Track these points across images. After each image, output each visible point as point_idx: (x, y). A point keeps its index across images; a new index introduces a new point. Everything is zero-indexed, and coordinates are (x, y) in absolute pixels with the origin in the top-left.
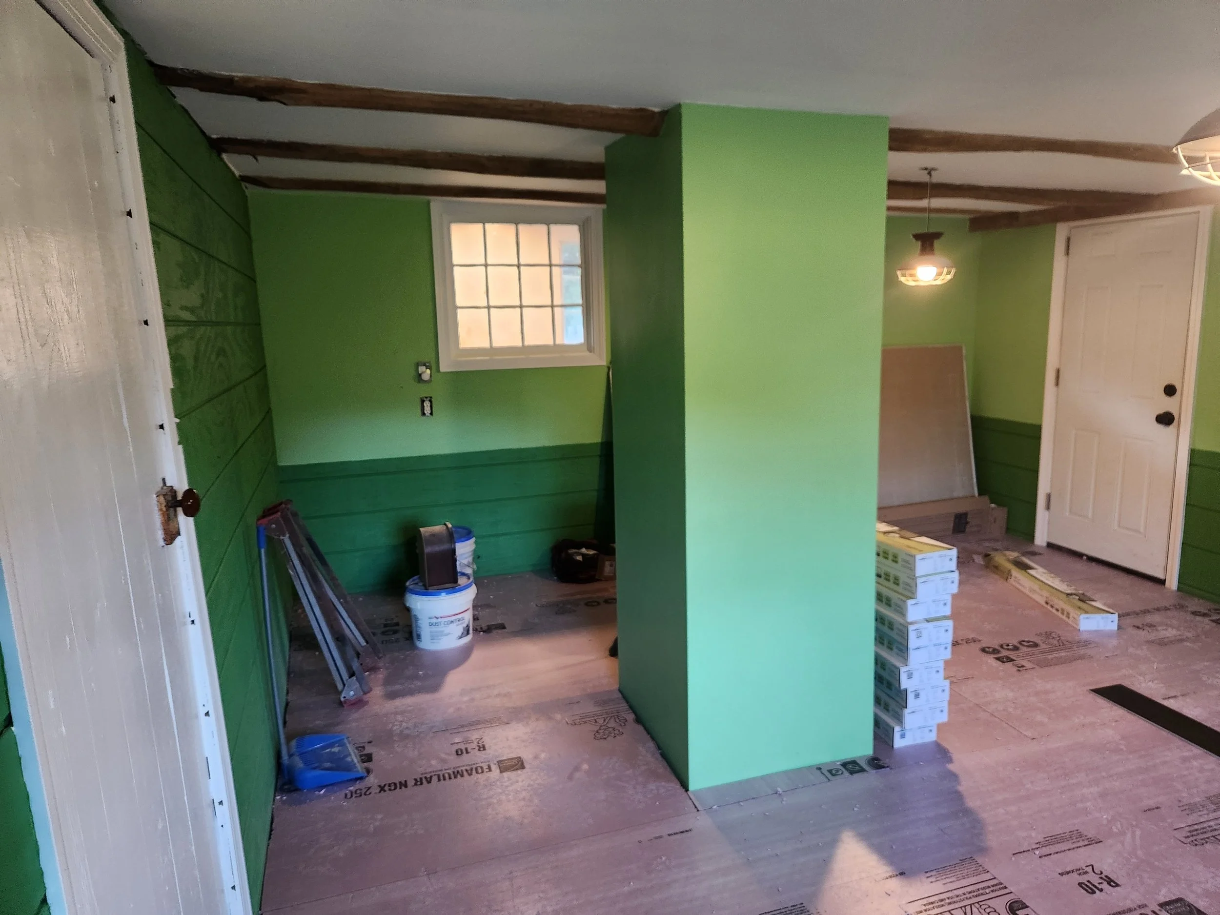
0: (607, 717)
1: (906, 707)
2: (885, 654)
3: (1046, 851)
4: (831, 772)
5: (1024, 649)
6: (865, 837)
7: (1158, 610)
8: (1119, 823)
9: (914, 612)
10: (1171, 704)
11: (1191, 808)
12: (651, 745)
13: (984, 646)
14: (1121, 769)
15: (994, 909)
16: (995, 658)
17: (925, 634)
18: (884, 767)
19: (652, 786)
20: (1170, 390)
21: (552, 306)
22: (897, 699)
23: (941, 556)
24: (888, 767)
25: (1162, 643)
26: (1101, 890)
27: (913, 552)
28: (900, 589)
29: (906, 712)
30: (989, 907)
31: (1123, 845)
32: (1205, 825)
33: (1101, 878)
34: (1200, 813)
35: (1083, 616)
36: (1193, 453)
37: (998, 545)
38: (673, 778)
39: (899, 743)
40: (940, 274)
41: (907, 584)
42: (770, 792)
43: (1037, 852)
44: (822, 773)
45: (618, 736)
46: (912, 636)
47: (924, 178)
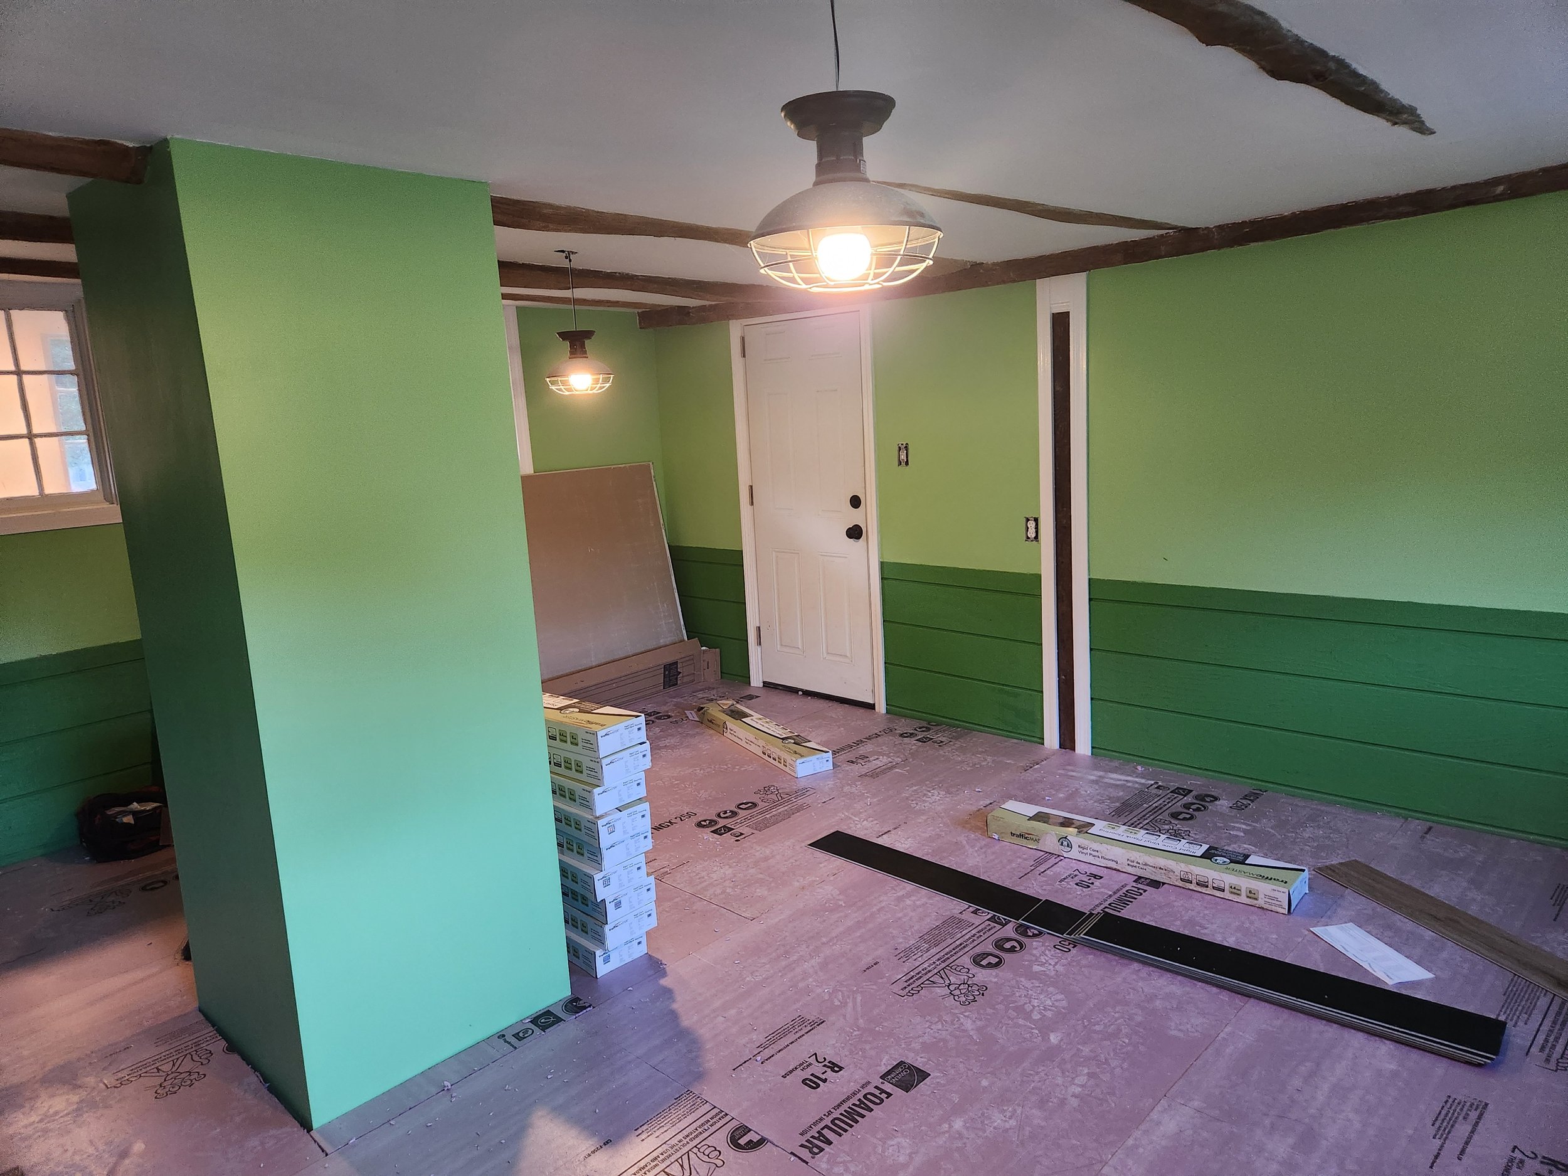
0: (178, 1059)
1: (607, 924)
2: (573, 861)
3: (767, 1053)
4: (514, 1037)
5: (742, 813)
6: (559, 1110)
7: (869, 738)
8: (840, 993)
9: (603, 802)
10: (884, 841)
11: (906, 954)
12: (253, 1079)
13: (700, 819)
14: (841, 929)
15: (714, 1147)
16: (711, 832)
17: (618, 826)
18: (585, 1008)
19: (254, 1142)
20: (855, 502)
21: (31, 436)
22: (596, 915)
23: (627, 727)
24: (590, 1006)
25: (874, 774)
26: (825, 1081)
27: (594, 727)
28: (583, 777)
29: (607, 928)
30: (709, 1147)
31: (845, 1019)
32: (920, 969)
33: (825, 1066)
34: (915, 957)
35: (799, 761)
36: (882, 565)
37: (712, 694)
38: (289, 1118)
39: (602, 969)
40: (597, 381)
41: (591, 769)
42: (434, 1090)
43: (759, 1058)
44: (506, 1041)
45: (196, 1083)
46: (603, 832)
47: (560, 262)
